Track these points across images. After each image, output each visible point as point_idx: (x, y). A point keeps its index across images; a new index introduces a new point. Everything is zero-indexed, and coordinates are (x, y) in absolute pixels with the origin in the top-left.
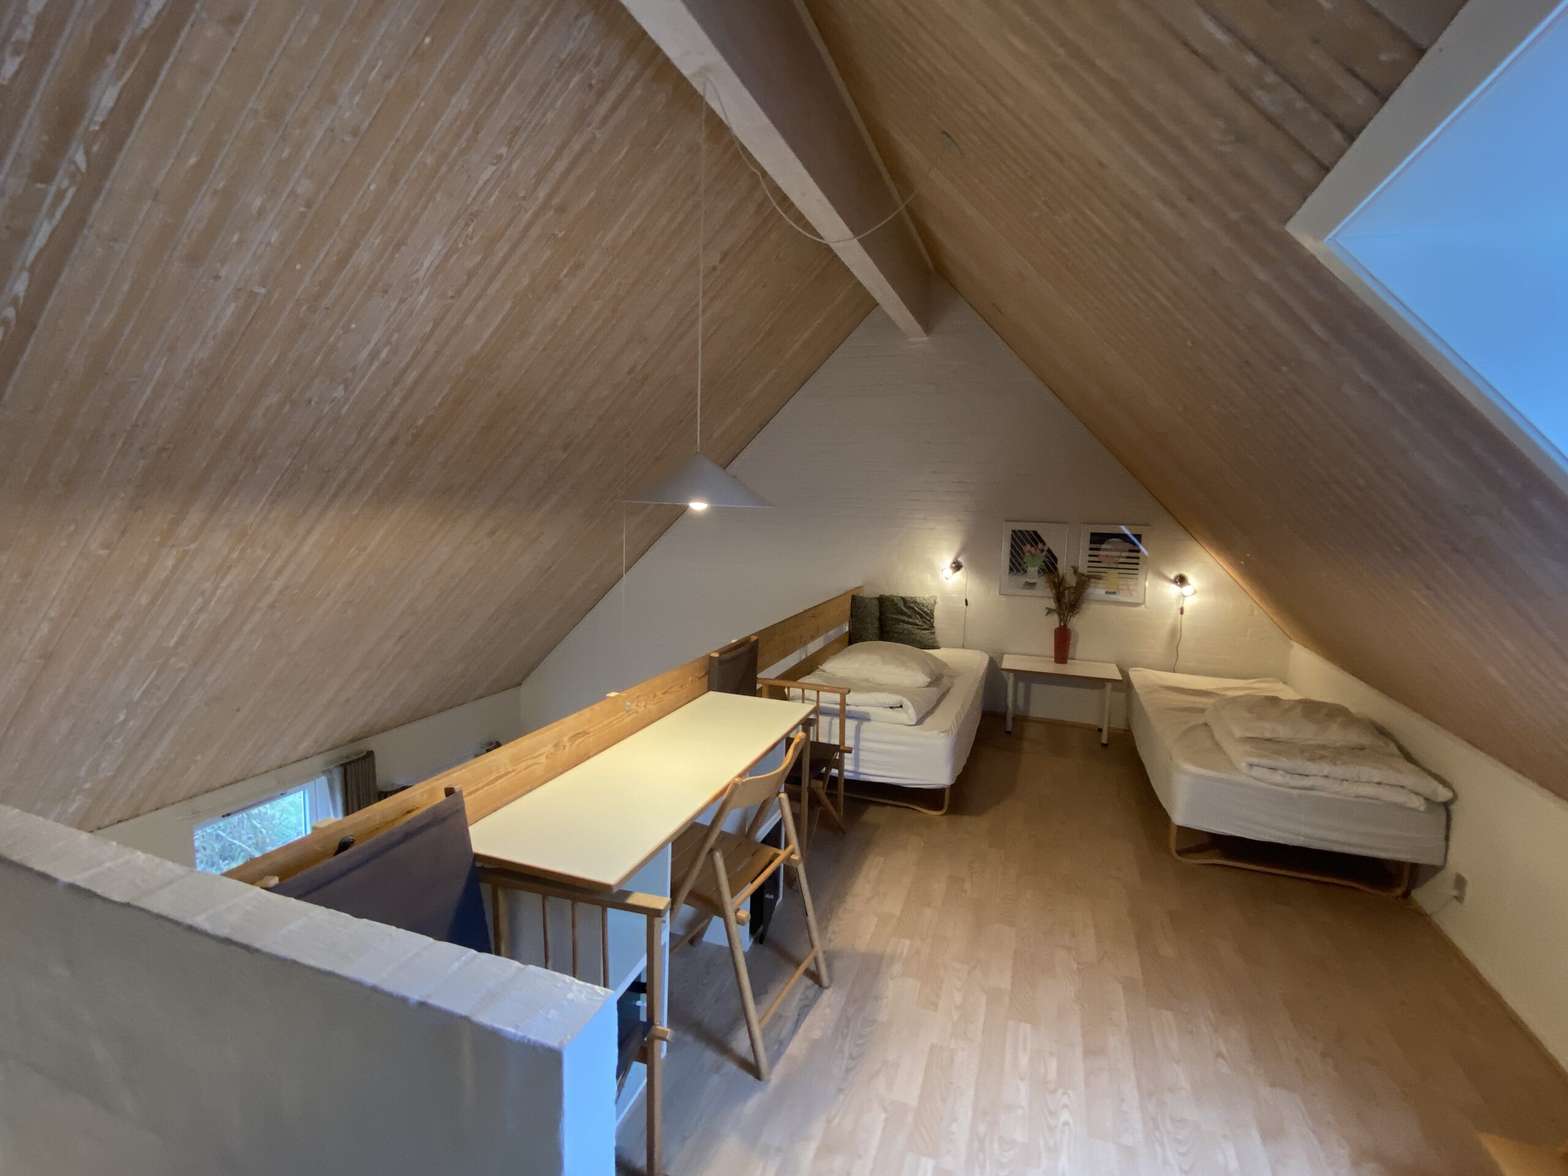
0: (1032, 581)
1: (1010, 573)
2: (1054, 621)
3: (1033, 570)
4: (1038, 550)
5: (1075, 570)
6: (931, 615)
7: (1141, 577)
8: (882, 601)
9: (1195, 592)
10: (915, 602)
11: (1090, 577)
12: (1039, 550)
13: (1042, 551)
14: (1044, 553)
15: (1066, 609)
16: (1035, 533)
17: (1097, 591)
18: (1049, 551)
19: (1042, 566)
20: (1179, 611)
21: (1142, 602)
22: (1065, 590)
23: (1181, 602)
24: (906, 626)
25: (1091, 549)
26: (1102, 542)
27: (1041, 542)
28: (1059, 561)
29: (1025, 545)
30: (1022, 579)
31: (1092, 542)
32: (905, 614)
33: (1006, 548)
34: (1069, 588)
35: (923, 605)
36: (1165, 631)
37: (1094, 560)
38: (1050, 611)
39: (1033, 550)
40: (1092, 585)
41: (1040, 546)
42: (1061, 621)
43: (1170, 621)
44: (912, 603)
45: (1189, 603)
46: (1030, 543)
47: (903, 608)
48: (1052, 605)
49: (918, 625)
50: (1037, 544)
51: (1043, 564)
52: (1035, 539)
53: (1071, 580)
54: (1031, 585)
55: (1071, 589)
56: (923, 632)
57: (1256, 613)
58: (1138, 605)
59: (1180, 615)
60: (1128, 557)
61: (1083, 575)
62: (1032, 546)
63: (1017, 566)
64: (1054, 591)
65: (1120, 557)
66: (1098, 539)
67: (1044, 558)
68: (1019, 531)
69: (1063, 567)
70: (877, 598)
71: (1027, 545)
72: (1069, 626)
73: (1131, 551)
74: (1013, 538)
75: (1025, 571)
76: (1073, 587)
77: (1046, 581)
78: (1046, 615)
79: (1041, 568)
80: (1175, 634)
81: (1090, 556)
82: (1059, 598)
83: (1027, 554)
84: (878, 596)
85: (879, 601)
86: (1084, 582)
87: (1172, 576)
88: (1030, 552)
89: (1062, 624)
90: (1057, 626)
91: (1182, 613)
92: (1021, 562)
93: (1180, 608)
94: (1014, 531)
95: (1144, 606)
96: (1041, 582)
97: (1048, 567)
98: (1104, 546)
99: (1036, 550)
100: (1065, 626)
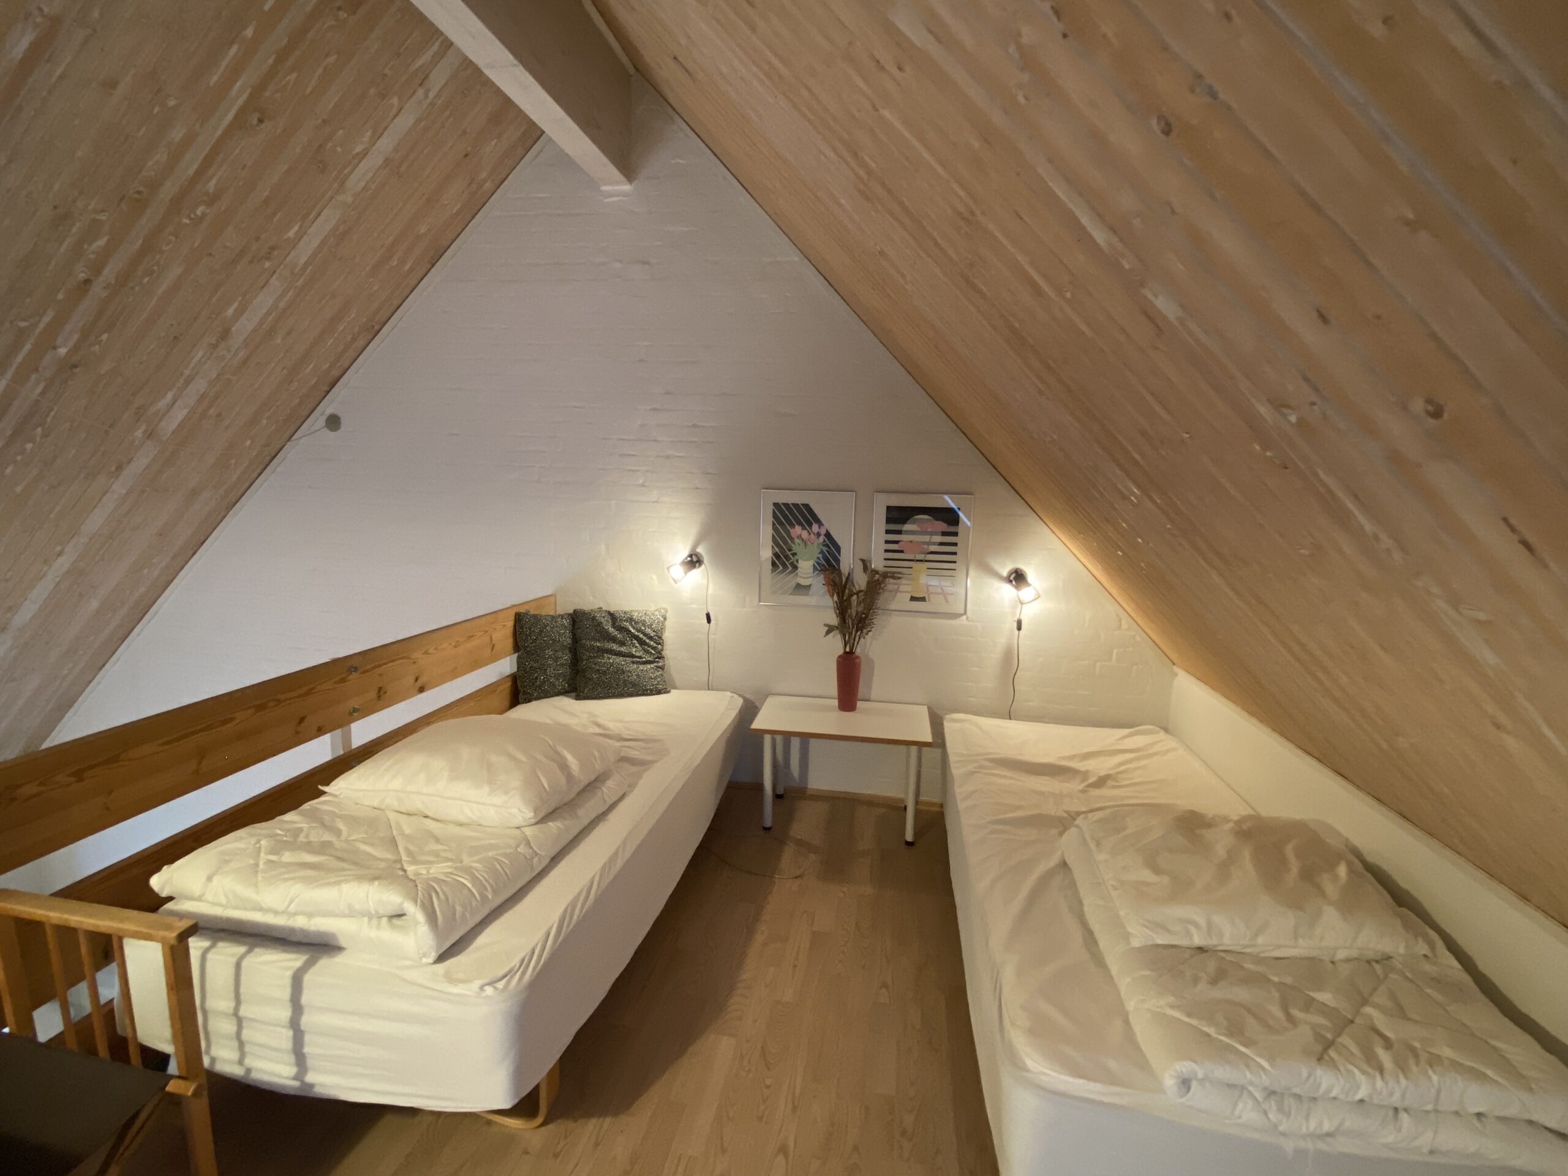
0: (804, 582)
1: (773, 571)
2: (836, 645)
3: (806, 566)
4: (812, 535)
5: (865, 564)
6: (658, 639)
7: (960, 574)
8: (577, 618)
9: (1038, 597)
10: (631, 620)
11: (885, 575)
12: (814, 534)
13: (819, 535)
14: (822, 539)
15: (853, 627)
16: (807, 506)
17: (897, 598)
18: (828, 535)
19: (818, 558)
20: (1015, 624)
21: (963, 612)
22: (852, 596)
23: (1018, 611)
24: (613, 659)
25: (888, 532)
26: (904, 521)
27: (816, 522)
28: (842, 551)
29: (793, 526)
30: (791, 580)
31: (889, 520)
32: (614, 639)
33: (766, 531)
34: (858, 593)
35: (644, 623)
36: (994, 657)
37: (893, 549)
38: (830, 629)
39: (805, 534)
40: (890, 587)
41: (815, 528)
42: (845, 646)
43: (1002, 641)
44: (626, 621)
45: (1028, 614)
46: (800, 524)
47: (611, 630)
48: (834, 620)
49: (633, 656)
50: (810, 525)
51: (820, 556)
52: (806, 516)
53: (861, 581)
54: (801, 589)
55: (860, 595)
56: (641, 667)
57: (1124, 626)
58: (956, 616)
59: (1016, 632)
60: (941, 544)
61: (877, 572)
62: (804, 528)
63: (783, 560)
64: (835, 598)
65: (930, 543)
66: (898, 516)
67: (821, 547)
68: (784, 504)
69: (848, 562)
70: (570, 614)
71: (797, 526)
72: (858, 651)
73: (944, 534)
74: (775, 516)
75: (795, 568)
76: (862, 591)
77: (824, 583)
78: (825, 636)
79: (817, 563)
80: (1010, 661)
81: (887, 542)
82: (842, 609)
83: (797, 541)
84: (571, 611)
85: (573, 618)
86: (877, 583)
87: (1005, 572)
88: (799, 537)
89: (848, 650)
90: (841, 652)
91: (1019, 628)
92: (789, 553)
93: (1016, 620)
94: (776, 505)
95: (964, 617)
96: (818, 583)
97: (827, 561)
98: (907, 527)
99: (810, 534)
100: (851, 652)
